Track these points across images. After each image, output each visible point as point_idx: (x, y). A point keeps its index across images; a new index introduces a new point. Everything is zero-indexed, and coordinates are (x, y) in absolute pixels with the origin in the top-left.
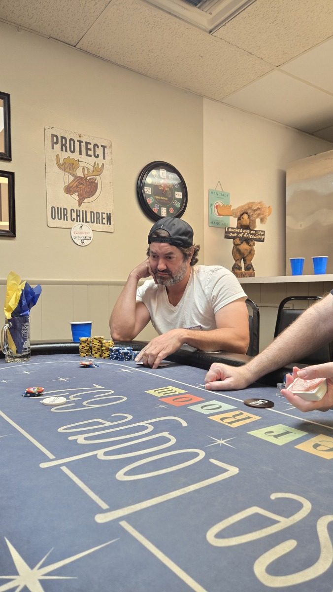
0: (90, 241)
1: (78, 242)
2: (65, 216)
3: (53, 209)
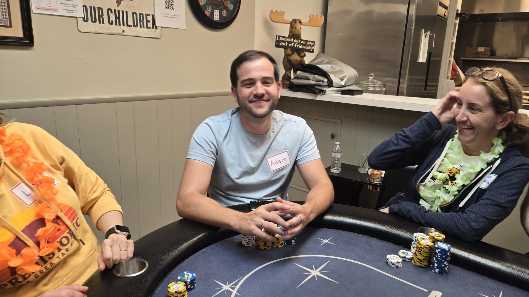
2: (101, 18)
3: (85, 8)
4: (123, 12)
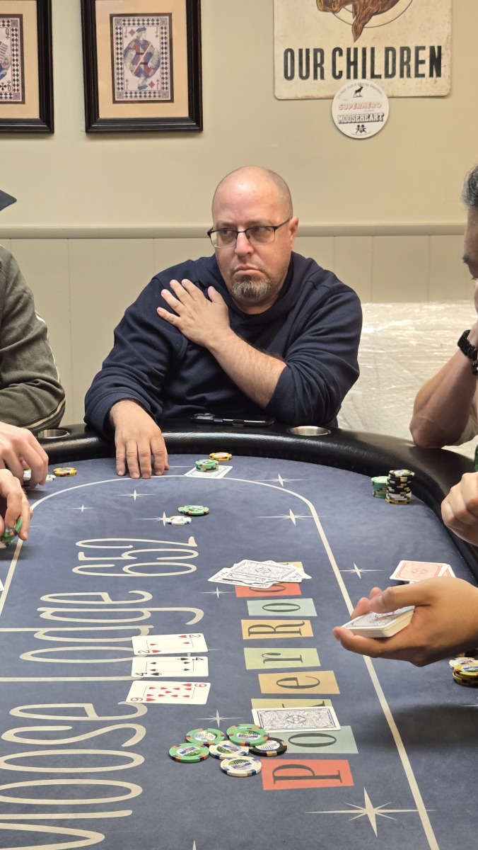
0: (380, 125)
1: (351, 130)
3: (289, 54)
4: (364, 50)
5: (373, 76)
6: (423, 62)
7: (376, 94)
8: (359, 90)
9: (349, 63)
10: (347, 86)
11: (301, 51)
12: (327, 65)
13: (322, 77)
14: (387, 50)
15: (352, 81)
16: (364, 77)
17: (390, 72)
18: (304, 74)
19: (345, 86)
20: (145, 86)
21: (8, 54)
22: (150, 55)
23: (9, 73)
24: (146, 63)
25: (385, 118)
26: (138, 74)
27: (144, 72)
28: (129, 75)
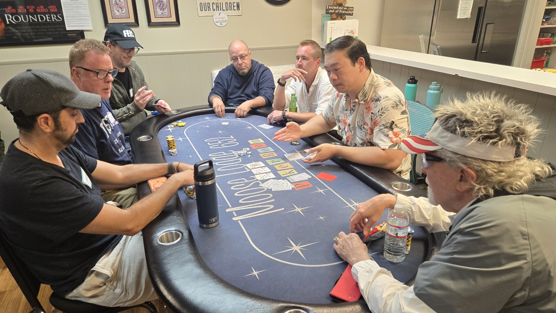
0: (226, 23)
1: (218, 24)
2: (209, 8)
3: (201, 4)
4: (220, 3)
5: (223, 10)
6: (235, 6)
7: (224, 15)
8: (220, 14)
9: (217, 7)
10: (217, 13)
11: (204, 3)
12: (211, 7)
13: (210, 11)
14: (226, 3)
15: (218, 11)
16: (221, 10)
17: (227, 9)
18: (205, 10)
19: (216, 13)
20: (163, 13)
21: (123, 4)
22: (164, 5)
23: (124, 9)
24: (163, 7)
25: (227, 21)
26: (161, 10)
27: (162, 9)
28: (158, 10)
